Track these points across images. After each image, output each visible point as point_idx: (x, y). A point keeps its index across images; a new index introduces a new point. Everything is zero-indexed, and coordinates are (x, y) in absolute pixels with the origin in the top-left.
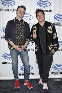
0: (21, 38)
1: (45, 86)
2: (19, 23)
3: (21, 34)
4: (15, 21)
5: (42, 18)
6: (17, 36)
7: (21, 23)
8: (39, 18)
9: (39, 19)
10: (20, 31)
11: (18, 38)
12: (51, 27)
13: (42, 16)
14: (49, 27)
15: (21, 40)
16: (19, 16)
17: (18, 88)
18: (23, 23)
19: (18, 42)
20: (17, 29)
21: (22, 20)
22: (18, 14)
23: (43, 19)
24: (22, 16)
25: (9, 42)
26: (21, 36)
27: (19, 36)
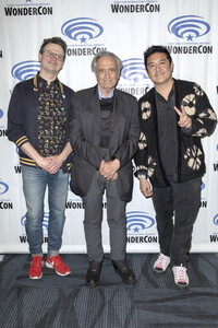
0: (55, 135)
1: (180, 274)
2: (48, 91)
3: (55, 125)
4: (35, 82)
5: (163, 73)
6: (43, 129)
7: (55, 90)
8: (153, 73)
9: (156, 75)
10: (51, 115)
11: (45, 135)
12: (192, 96)
13: (164, 68)
14: (187, 97)
15: (54, 140)
16: (47, 70)
17: (36, 278)
18: (59, 91)
19: (46, 146)
20: (43, 110)
21: (57, 81)
22: (45, 63)
23: (167, 75)
24: (58, 68)
25: (19, 147)
26: (55, 130)
27: (49, 129)
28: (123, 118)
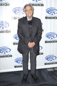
28: (36, 27)
